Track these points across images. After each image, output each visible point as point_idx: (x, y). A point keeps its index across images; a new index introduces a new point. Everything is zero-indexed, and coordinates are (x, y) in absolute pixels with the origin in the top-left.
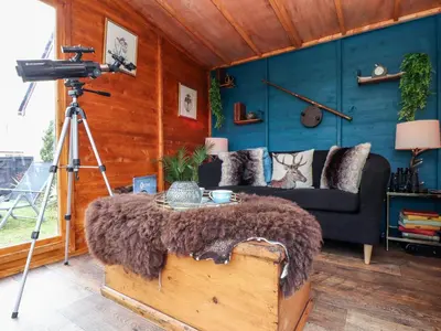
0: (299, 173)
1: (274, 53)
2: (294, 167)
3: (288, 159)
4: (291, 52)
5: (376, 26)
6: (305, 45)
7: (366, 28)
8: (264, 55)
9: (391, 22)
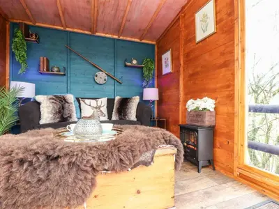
0: (101, 111)
1: (75, 30)
2: (98, 108)
3: (93, 103)
4: (87, 35)
5: (133, 40)
6: (98, 34)
7: (129, 39)
8: (67, 29)
9: (138, 40)
